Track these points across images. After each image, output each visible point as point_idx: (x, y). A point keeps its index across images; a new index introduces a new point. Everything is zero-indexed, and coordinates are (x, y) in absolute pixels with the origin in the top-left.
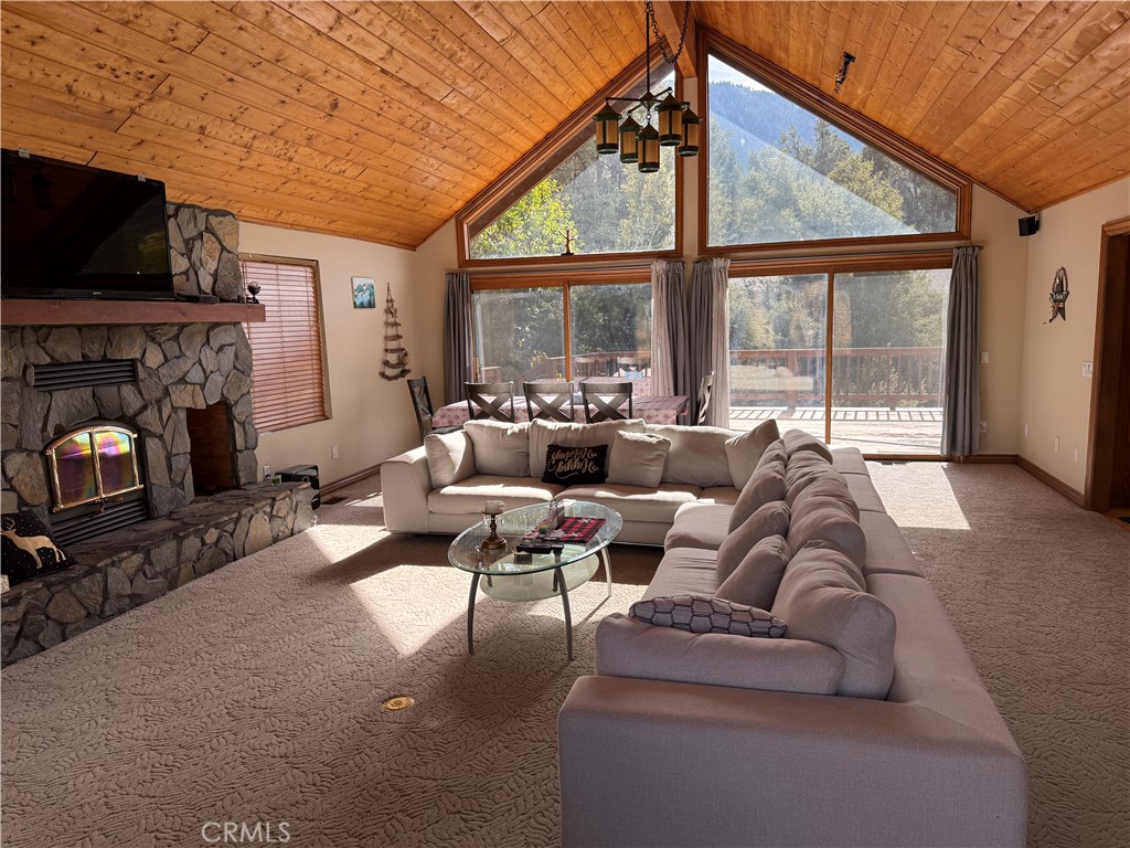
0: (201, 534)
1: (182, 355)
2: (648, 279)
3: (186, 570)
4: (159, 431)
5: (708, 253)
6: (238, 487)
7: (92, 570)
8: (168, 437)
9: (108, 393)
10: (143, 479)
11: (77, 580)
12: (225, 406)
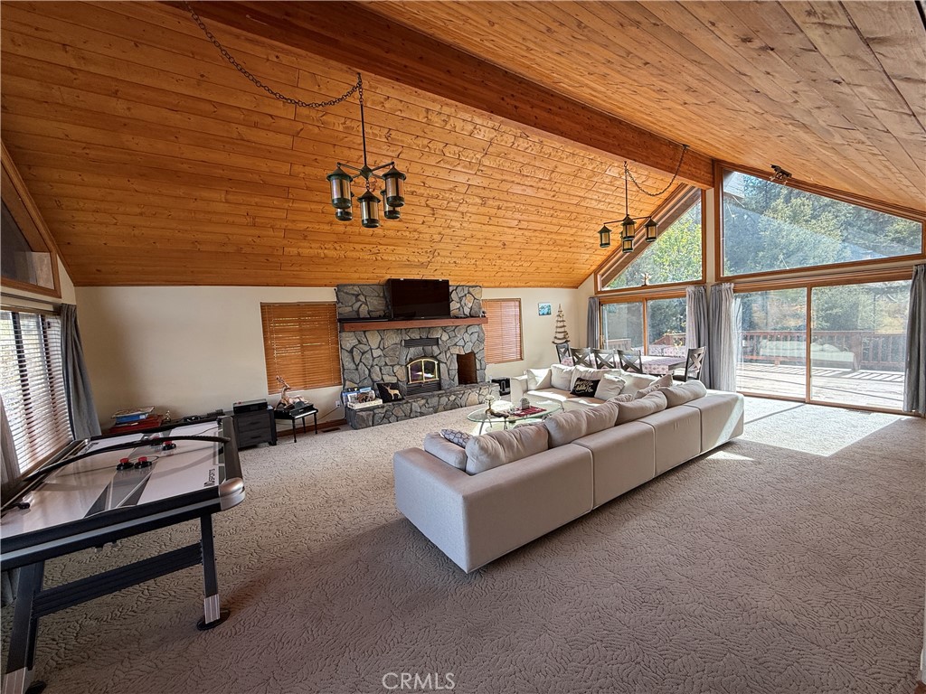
0: (448, 397)
1: (456, 336)
2: (685, 296)
3: (441, 408)
4: (445, 361)
5: (720, 280)
6: (477, 383)
7: (407, 402)
8: (448, 364)
9: (428, 349)
10: (439, 376)
11: (402, 404)
12: (472, 354)
